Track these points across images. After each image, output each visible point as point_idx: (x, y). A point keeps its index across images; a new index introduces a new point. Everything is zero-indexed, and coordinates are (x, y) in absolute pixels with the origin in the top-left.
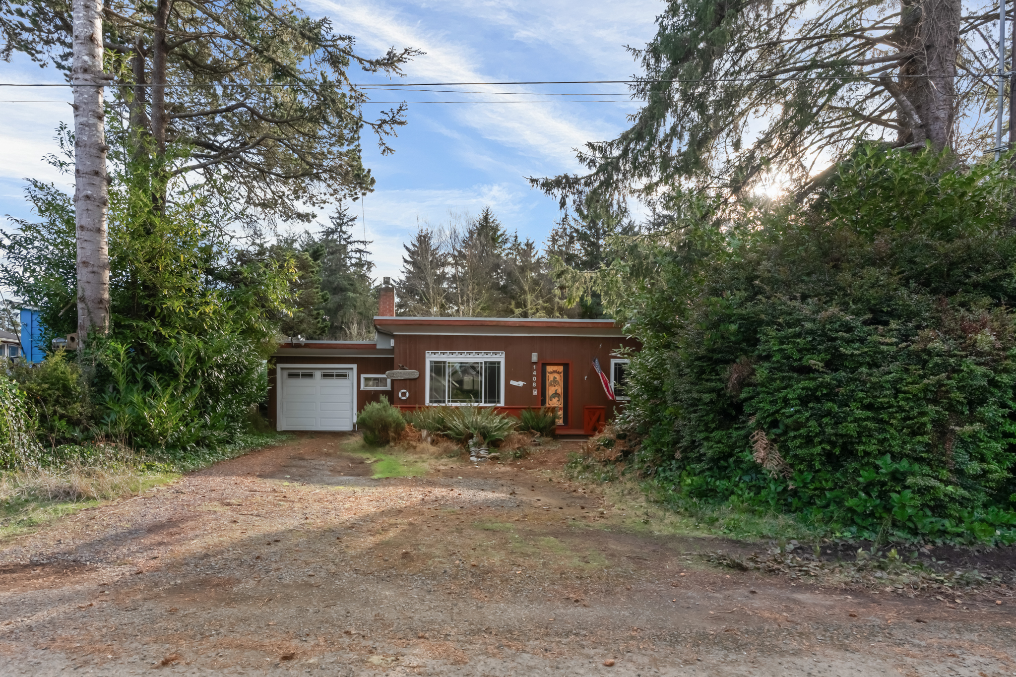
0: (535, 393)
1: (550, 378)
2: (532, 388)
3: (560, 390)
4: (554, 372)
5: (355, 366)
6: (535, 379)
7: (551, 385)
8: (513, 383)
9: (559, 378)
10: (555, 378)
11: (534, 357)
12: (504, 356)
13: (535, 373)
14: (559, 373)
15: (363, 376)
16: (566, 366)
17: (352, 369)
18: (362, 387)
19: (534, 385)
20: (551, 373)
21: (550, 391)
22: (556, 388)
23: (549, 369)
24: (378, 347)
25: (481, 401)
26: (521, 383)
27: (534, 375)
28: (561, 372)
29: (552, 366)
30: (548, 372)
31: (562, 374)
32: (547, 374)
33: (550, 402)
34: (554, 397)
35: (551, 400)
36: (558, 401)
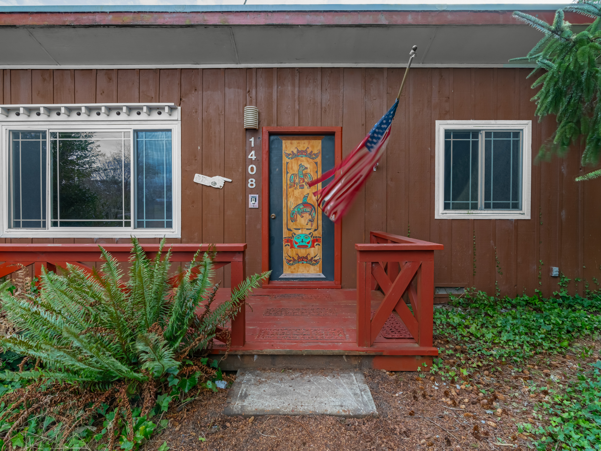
0: (253, 203)
1: (291, 167)
2: (245, 192)
3: (314, 196)
4: (301, 153)
6: (252, 169)
7: (293, 185)
8: (199, 179)
9: (313, 167)
11: (250, 116)
12: (177, 114)
13: (252, 155)
14: (311, 155)
16: (328, 137)
19: (252, 183)
20: (294, 156)
21: (292, 198)
22: (305, 191)
23: (289, 146)
25: (128, 224)
26: (219, 181)
27: (251, 162)
28: (316, 155)
29: (295, 142)
30: (287, 155)
31: (319, 160)
32: (285, 160)
33: (292, 225)
34: (301, 214)
35: (294, 220)
36: (311, 221)
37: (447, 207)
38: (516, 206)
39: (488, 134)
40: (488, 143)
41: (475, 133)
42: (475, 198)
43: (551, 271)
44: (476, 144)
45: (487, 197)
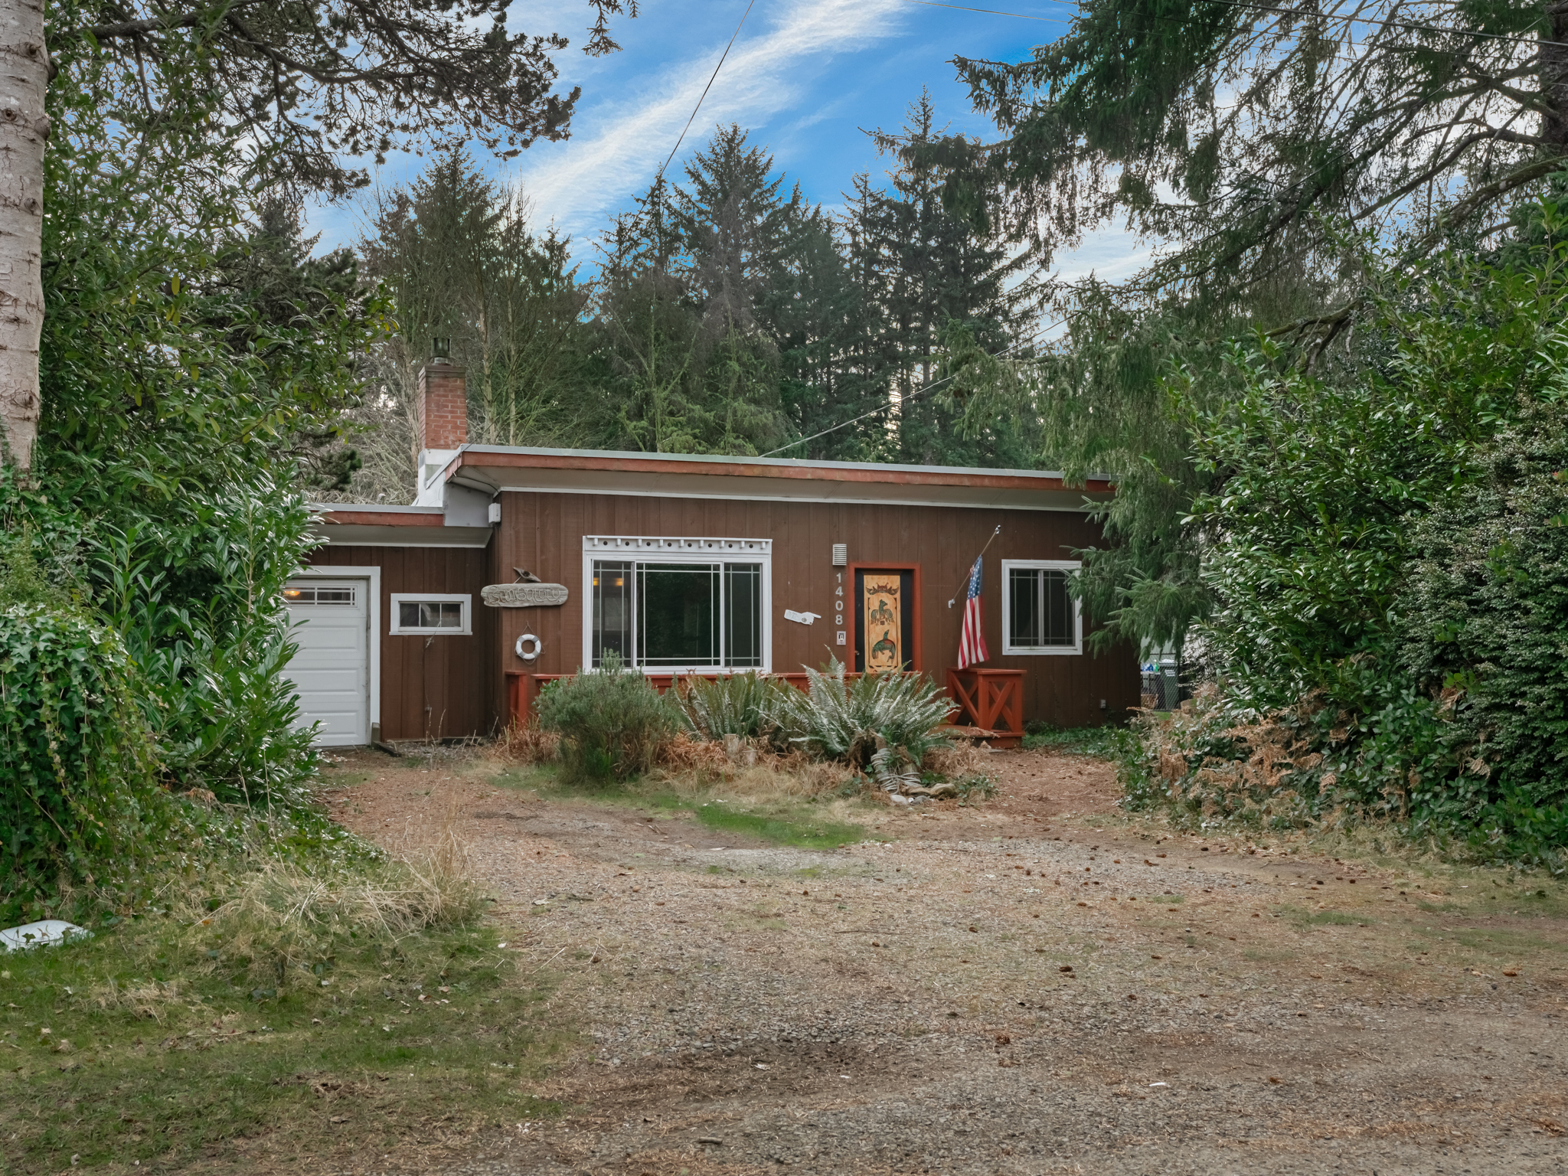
0: (841, 640)
1: (872, 602)
2: (833, 629)
3: (895, 634)
4: (882, 589)
5: (374, 572)
6: (839, 606)
7: (874, 620)
8: (790, 615)
9: (893, 603)
10: (882, 603)
11: (839, 554)
12: (769, 550)
13: (839, 592)
14: (890, 591)
15: (396, 598)
16: (907, 574)
17: (367, 579)
18: (396, 628)
19: (839, 620)
20: (875, 591)
21: (873, 634)
22: (886, 627)
23: (870, 581)
24: (448, 523)
25: (717, 663)
26: (809, 618)
27: (839, 598)
28: (896, 591)
29: (876, 577)
30: (869, 590)
31: (898, 595)
32: (866, 595)
33: (873, 662)
34: (882, 649)
35: (875, 657)
36: (892, 658)
37: (1012, 643)
38: (1070, 642)
39: (1046, 573)
40: (1046, 582)
41: (1035, 572)
42: (1036, 634)
43: (1099, 703)
44: (1036, 582)
45: (1046, 634)
